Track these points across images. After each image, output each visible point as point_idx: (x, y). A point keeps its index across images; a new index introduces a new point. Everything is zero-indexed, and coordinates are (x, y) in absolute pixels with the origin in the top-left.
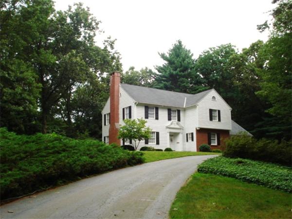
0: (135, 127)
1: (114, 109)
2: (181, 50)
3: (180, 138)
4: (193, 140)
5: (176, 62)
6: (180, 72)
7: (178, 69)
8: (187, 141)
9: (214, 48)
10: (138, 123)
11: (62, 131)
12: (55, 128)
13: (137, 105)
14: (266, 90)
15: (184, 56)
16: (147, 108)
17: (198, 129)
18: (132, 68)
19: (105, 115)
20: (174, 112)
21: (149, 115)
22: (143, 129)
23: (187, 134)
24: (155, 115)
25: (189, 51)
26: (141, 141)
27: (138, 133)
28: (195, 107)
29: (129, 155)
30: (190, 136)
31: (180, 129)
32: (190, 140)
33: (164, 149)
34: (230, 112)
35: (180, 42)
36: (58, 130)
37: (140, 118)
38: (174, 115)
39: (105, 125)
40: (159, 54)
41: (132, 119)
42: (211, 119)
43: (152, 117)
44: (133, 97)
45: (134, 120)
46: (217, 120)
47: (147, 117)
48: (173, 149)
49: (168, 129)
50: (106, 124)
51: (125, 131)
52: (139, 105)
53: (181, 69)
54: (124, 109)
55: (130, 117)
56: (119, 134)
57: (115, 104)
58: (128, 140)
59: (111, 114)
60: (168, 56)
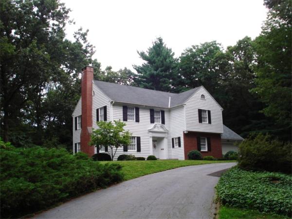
0: (112, 130)
1: (86, 110)
2: (161, 49)
3: (165, 144)
4: (180, 146)
5: (157, 60)
6: (161, 71)
7: (160, 69)
8: (173, 147)
9: (197, 46)
10: (115, 126)
11: (28, 138)
12: (19, 135)
13: (114, 105)
14: (262, 87)
15: (165, 54)
16: (126, 108)
17: (185, 132)
18: (109, 68)
19: (76, 118)
20: (157, 113)
21: (128, 117)
22: (121, 133)
23: (173, 139)
24: (135, 116)
25: (170, 50)
26: (119, 148)
27: (115, 138)
28: (182, 107)
29: (99, 171)
30: (176, 141)
31: (165, 133)
32: (176, 146)
33: (146, 157)
34: (221, 112)
35: (160, 40)
36: (23, 137)
37: (117, 120)
38: (158, 116)
39: (76, 129)
40: (138, 52)
41: (108, 121)
42: (200, 121)
43: (131, 119)
44: (108, 95)
45: (110, 123)
46: (208, 122)
47: (125, 119)
48: (157, 157)
49: (151, 133)
50: (78, 128)
51: (99, 136)
52: (115, 104)
53: (162, 68)
54: (97, 110)
55: (105, 119)
56: (91, 139)
57: (88, 104)
58: (103, 148)
59: (83, 117)
60: (147, 55)
